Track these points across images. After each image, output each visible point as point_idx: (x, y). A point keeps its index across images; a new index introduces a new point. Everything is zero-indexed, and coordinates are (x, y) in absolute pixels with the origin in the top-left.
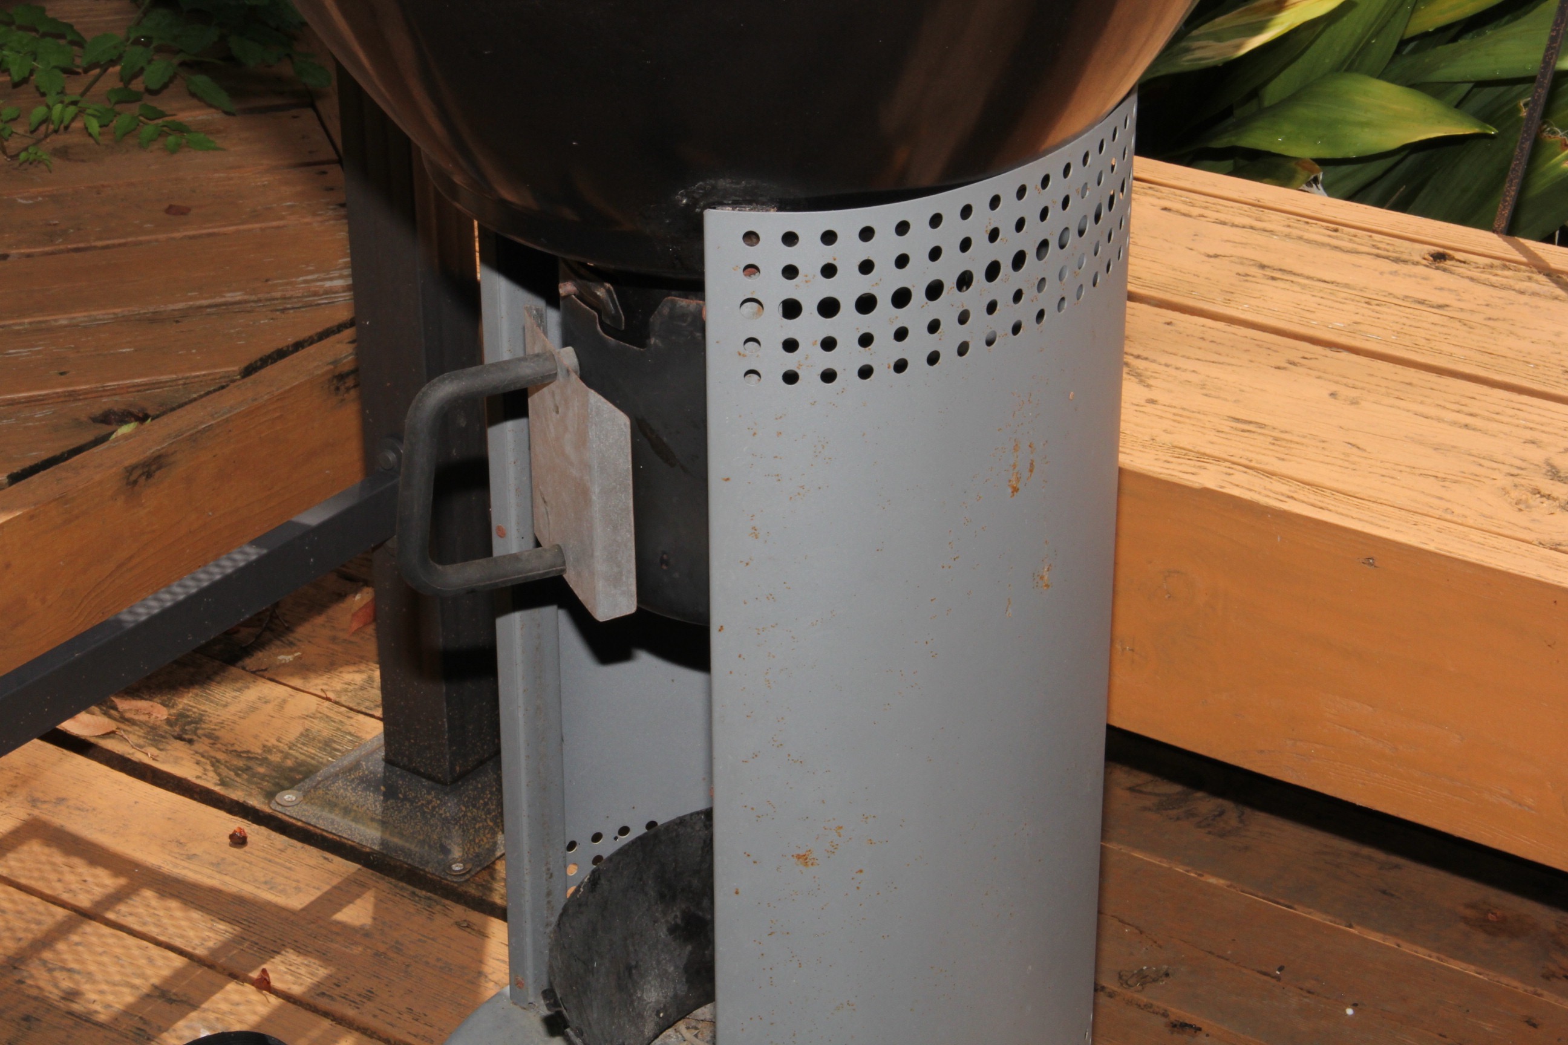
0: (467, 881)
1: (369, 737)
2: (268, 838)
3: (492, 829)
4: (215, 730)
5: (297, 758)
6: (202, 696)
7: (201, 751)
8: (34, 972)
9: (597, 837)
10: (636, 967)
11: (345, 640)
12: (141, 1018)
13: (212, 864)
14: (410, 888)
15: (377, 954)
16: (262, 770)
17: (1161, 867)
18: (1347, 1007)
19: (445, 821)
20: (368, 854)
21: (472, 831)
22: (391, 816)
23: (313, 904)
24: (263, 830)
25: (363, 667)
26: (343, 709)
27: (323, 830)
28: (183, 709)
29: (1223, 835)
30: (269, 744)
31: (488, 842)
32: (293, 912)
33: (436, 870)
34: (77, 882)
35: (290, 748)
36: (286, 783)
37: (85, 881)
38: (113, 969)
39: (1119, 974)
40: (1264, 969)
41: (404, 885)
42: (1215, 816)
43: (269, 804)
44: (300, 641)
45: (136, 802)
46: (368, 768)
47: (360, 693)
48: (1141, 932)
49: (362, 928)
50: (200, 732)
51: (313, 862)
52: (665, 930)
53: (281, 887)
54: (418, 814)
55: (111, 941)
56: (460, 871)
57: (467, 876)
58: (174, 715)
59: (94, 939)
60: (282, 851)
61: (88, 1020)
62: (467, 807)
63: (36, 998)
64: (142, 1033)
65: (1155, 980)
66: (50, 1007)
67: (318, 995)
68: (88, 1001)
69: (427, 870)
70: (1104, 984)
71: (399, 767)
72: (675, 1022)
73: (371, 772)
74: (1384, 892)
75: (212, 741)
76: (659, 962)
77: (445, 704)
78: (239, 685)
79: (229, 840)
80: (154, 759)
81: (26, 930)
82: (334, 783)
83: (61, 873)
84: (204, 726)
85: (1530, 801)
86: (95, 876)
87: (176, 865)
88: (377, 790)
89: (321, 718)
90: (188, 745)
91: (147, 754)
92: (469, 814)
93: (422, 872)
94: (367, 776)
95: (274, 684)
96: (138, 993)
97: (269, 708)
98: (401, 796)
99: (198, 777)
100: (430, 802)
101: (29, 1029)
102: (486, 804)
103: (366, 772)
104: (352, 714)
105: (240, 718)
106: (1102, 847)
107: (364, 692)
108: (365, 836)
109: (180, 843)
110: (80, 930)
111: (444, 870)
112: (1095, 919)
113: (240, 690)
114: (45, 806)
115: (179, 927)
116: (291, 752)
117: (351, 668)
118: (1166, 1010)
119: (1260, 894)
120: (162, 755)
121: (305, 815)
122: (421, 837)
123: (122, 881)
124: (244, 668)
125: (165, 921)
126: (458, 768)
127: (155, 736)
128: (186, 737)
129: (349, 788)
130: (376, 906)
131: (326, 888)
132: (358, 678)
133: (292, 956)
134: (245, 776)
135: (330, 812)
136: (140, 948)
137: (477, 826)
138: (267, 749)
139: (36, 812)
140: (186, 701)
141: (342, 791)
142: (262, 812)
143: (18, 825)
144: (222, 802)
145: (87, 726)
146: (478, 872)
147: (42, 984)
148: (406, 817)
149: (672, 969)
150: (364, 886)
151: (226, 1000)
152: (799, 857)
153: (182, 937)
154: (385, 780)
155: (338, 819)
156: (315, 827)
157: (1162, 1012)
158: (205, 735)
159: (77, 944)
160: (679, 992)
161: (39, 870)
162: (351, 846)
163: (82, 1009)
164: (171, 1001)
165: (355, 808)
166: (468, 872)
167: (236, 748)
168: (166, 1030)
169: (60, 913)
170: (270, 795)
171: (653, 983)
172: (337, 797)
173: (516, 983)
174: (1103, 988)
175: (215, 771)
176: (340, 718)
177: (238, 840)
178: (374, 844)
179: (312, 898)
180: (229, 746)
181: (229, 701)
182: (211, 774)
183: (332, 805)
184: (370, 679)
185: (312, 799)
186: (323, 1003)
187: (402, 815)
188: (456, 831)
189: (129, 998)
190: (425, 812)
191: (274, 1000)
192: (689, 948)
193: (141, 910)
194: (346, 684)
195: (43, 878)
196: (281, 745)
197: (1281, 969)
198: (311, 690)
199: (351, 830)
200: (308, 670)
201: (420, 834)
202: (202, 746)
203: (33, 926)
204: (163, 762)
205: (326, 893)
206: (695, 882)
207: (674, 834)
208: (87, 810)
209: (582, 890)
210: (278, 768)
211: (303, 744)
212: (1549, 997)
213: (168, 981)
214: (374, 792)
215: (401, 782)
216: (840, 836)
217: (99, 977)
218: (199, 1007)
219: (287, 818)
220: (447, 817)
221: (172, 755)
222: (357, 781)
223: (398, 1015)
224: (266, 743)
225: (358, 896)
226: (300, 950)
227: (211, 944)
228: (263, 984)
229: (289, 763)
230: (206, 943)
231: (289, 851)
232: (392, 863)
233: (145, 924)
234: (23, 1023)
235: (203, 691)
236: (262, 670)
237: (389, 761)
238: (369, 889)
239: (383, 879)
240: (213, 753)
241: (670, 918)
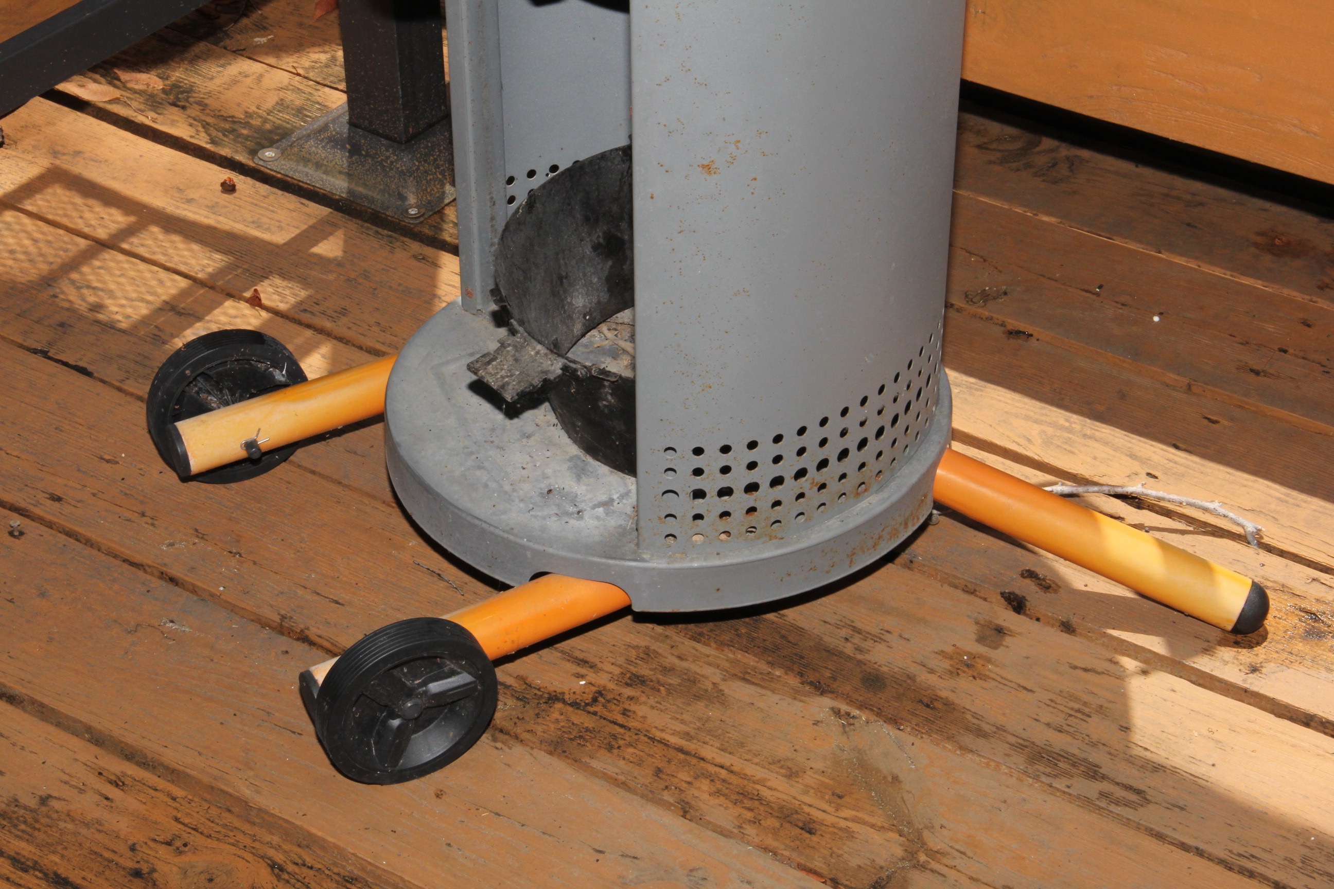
0: (421, 222)
1: (334, 106)
2: (254, 186)
3: (441, 181)
4: (204, 98)
5: (274, 123)
6: (191, 70)
7: (193, 115)
8: (65, 289)
9: (531, 174)
10: (566, 277)
11: (310, 25)
12: (156, 326)
13: (207, 207)
14: (374, 228)
15: (349, 280)
16: (245, 132)
17: (1002, 208)
18: (1154, 315)
19: (402, 173)
20: (338, 201)
21: (424, 182)
22: (356, 169)
23: (293, 239)
24: (249, 180)
25: (327, 48)
26: (311, 83)
27: (299, 181)
28: (176, 81)
29: (1055, 182)
30: (250, 111)
31: (439, 192)
32: (277, 246)
33: (395, 214)
34: (96, 219)
35: (268, 114)
36: (266, 143)
37: (102, 218)
38: (129, 288)
39: (966, 293)
40: (1086, 287)
41: (369, 225)
42: (1050, 167)
43: (252, 159)
44: (272, 26)
45: (141, 156)
46: (335, 130)
47: (325, 70)
48: (985, 261)
49: (335, 259)
50: (191, 100)
51: (291, 207)
52: (589, 247)
53: (267, 226)
54: (379, 167)
55: (126, 266)
56: (415, 214)
57: (422, 219)
58: (169, 85)
59: (112, 264)
60: (265, 197)
61: (113, 327)
62: (420, 162)
63: (68, 309)
64: (157, 338)
65: (995, 298)
66: (81, 317)
67: (301, 311)
68: (112, 313)
69: (387, 213)
70: (954, 302)
71: (362, 129)
72: (598, 324)
73: (337, 133)
74: (1189, 225)
75: (201, 108)
76: (585, 275)
77: (399, 74)
78: (222, 62)
79: (221, 188)
80: (153, 121)
81: (56, 256)
82: (306, 142)
83: (82, 211)
84: (194, 95)
85: (1315, 129)
86: (110, 215)
87: (178, 207)
88: (343, 148)
89: (293, 90)
90: (182, 111)
91: (148, 117)
92: (421, 168)
93: (383, 216)
94: (335, 136)
95: (251, 61)
96: (152, 307)
97: (248, 81)
98: (363, 153)
99: (192, 137)
100: (388, 158)
101: (65, 333)
102: (435, 160)
103: (334, 133)
104: (319, 87)
105: (224, 89)
106: (954, 193)
107: (329, 69)
108: (334, 186)
109: (179, 190)
110: (101, 257)
111: (402, 214)
112: (947, 251)
113: (223, 66)
114: (65, 157)
115: (182, 256)
116: (269, 117)
117: (317, 49)
118: (1004, 322)
119: (1085, 229)
120: (160, 118)
121: (283, 169)
122: (382, 187)
123: (132, 219)
124: (225, 48)
125: (171, 251)
126: (411, 130)
127: (153, 102)
128: (180, 104)
129: (320, 146)
130: (345, 242)
131: (304, 227)
132: (323, 57)
133: (278, 281)
134: (232, 137)
135: (305, 166)
136: (151, 272)
137: (428, 178)
138: (249, 115)
139: (57, 162)
140: (177, 75)
141: (314, 148)
142: (247, 165)
143: (43, 172)
144: (213, 158)
145: (95, 93)
146: (431, 216)
147: (71, 298)
148: (369, 171)
149: (596, 280)
150: (335, 226)
151: (225, 314)
152: (703, 166)
153: (186, 264)
154: (350, 139)
155: (311, 172)
156: (293, 178)
157: (1000, 323)
158: (196, 103)
159: (100, 268)
160: (602, 299)
161: (64, 209)
162: (324, 195)
163: (107, 318)
164: (180, 314)
165: (325, 163)
166: (422, 216)
167: (222, 113)
168: (178, 336)
169: (83, 243)
170: (253, 153)
171: (580, 291)
172: (310, 154)
173: (467, 293)
174: (952, 305)
175: (206, 132)
176: (309, 90)
177: (229, 188)
178: (342, 192)
179: (293, 235)
180: (217, 112)
181: (214, 75)
182: (203, 134)
183: (305, 160)
184: (334, 59)
185: (289, 155)
186: (306, 318)
187: (365, 168)
188: (411, 182)
189: (144, 311)
190: (384, 166)
191: (264, 314)
192: (610, 263)
193: (150, 242)
194: (313, 62)
195: (66, 215)
196: (261, 111)
197: (1100, 287)
198: (283, 67)
199: (322, 181)
200: (280, 50)
201: (380, 185)
202: (194, 111)
203: (61, 253)
204: (162, 124)
205: (304, 231)
206: (615, 208)
207: (597, 167)
208: (100, 162)
209: (521, 211)
210: (258, 130)
211: (279, 111)
212: (1322, 303)
213: (174, 297)
214: (341, 150)
215: (363, 141)
216: (738, 149)
217: (119, 294)
218: (203, 319)
219: (269, 171)
220: (403, 170)
221: (168, 118)
222: (326, 141)
223: (368, 327)
224: (248, 110)
225: (331, 234)
226: (283, 276)
227: (210, 270)
228: (255, 302)
229: (268, 126)
230: (206, 269)
231: (272, 197)
232: (358, 208)
233: (154, 253)
234: (60, 328)
235: (192, 67)
236: (241, 50)
237: (352, 124)
238: (340, 228)
239: (351, 221)
240: (203, 118)
241: (594, 238)
